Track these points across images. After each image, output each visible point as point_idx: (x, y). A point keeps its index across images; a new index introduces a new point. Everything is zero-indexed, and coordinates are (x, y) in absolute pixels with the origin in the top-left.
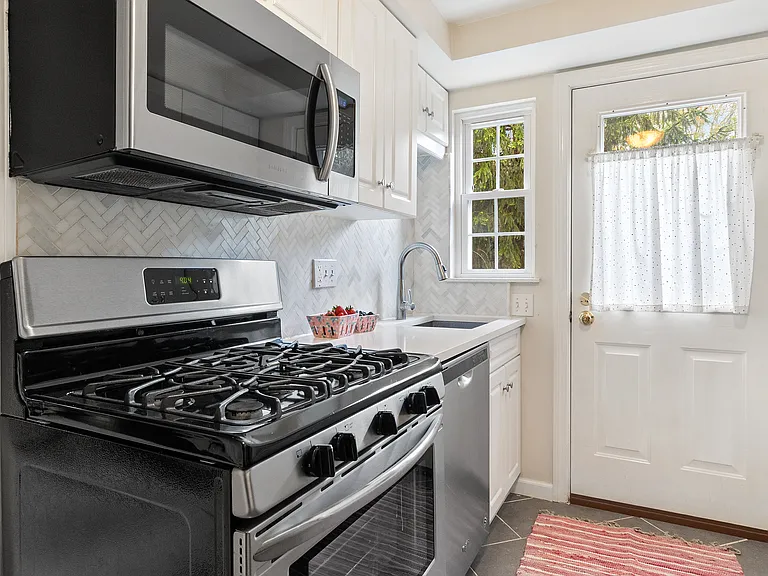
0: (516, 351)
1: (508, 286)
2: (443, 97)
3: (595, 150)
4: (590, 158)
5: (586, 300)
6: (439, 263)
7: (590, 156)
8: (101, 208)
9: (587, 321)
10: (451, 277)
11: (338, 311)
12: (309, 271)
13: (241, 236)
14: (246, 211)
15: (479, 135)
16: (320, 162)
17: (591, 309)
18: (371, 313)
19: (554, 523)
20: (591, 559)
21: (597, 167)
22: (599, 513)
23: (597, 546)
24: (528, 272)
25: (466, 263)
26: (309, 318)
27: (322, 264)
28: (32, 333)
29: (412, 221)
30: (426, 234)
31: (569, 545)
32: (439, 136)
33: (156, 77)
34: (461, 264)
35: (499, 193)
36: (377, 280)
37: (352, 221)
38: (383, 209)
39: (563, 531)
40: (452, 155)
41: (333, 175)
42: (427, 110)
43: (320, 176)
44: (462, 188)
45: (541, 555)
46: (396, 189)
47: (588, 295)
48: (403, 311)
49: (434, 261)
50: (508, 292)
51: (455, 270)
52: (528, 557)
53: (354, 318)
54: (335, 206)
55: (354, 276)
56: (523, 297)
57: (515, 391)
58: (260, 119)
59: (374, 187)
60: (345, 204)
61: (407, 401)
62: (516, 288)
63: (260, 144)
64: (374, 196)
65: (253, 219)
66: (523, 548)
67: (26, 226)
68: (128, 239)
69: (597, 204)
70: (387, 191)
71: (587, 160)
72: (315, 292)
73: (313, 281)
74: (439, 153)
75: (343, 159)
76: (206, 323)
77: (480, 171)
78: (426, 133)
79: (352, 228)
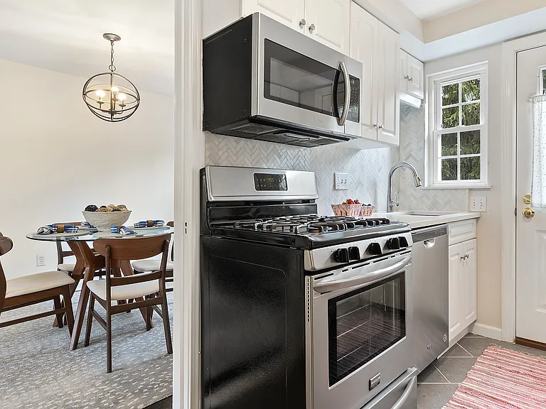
0: (473, 235)
1: (467, 191)
2: (420, 67)
3: (535, 93)
4: (531, 100)
5: (528, 200)
6: (415, 175)
7: (531, 98)
8: (235, 144)
9: (528, 215)
10: (426, 186)
11: (349, 202)
12: (332, 180)
13: (296, 158)
14: (299, 144)
15: (447, 89)
16: (340, 115)
17: (532, 206)
18: (369, 205)
19: (500, 352)
20: (526, 374)
21: (536, 105)
22: (539, 351)
23: (532, 368)
24: (483, 182)
25: (437, 177)
26: (333, 206)
27: (340, 176)
28: (213, 200)
29: (398, 149)
30: (408, 158)
31: (508, 365)
32: (417, 93)
33: (267, 81)
34: (434, 177)
35: (460, 128)
36: (374, 186)
37: (358, 150)
38: (377, 141)
39: (507, 357)
40: (426, 105)
41: (347, 122)
42: (407, 77)
43: (340, 122)
44: (434, 127)
45: (487, 367)
46: (386, 128)
47: (529, 197)
48: (391, 207)
49: (412, 175)
50: (467, 195)
51: (429, 181)
52: (477, 366)
53: (359, 207)
54: (348, 140)
55: (360, 184)
56: (478, 199)
57: (471, 261)
58: (300, 92)
59: (371, 128)
60: (353, 138)
61: (388, 242)
62: (473, 192)
63: (300, 105)
64: (371, 134)
65: (302, 149)
66: (474, 361)
67: (208, 153)
68: (245, 159)
69: (536, 132)
70: (379, 130)
71: (529, 101)
72: (335, 191)
73: (334, 186)
74: (417, 104)
75: (352, 112)
76: (280, 202)
77: (455, 114)
78: (407, 92)
79: (358, 155)
